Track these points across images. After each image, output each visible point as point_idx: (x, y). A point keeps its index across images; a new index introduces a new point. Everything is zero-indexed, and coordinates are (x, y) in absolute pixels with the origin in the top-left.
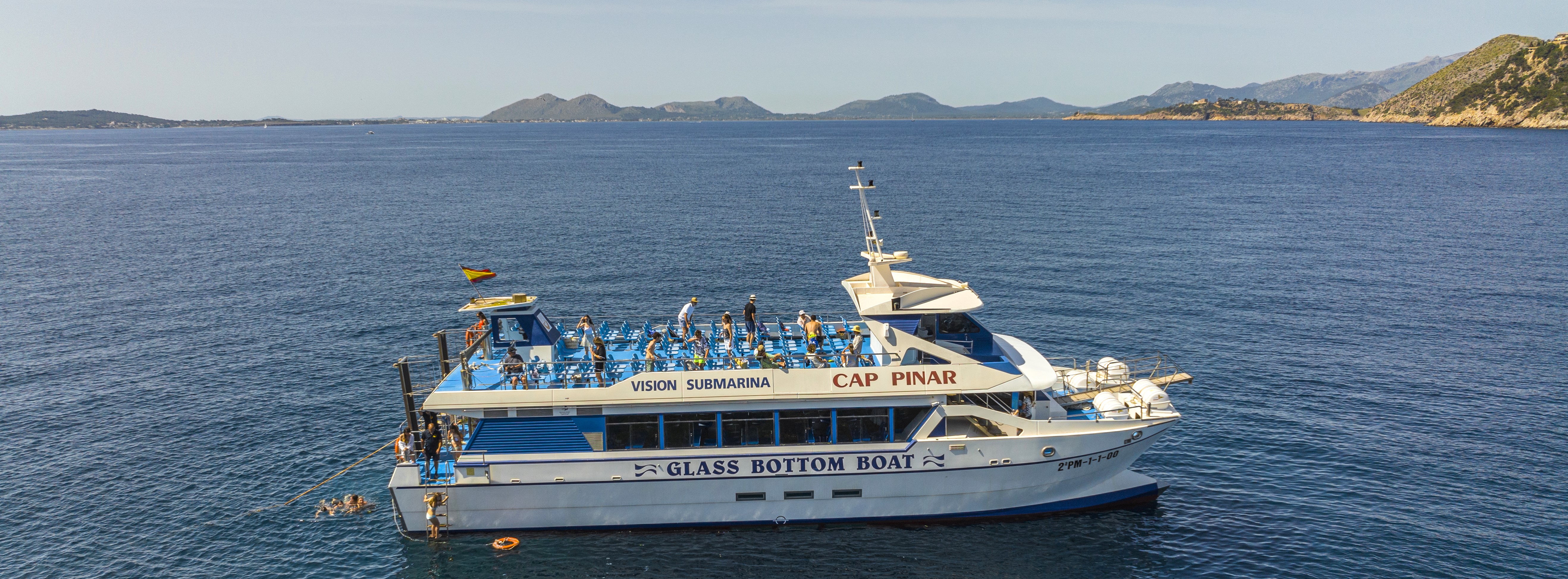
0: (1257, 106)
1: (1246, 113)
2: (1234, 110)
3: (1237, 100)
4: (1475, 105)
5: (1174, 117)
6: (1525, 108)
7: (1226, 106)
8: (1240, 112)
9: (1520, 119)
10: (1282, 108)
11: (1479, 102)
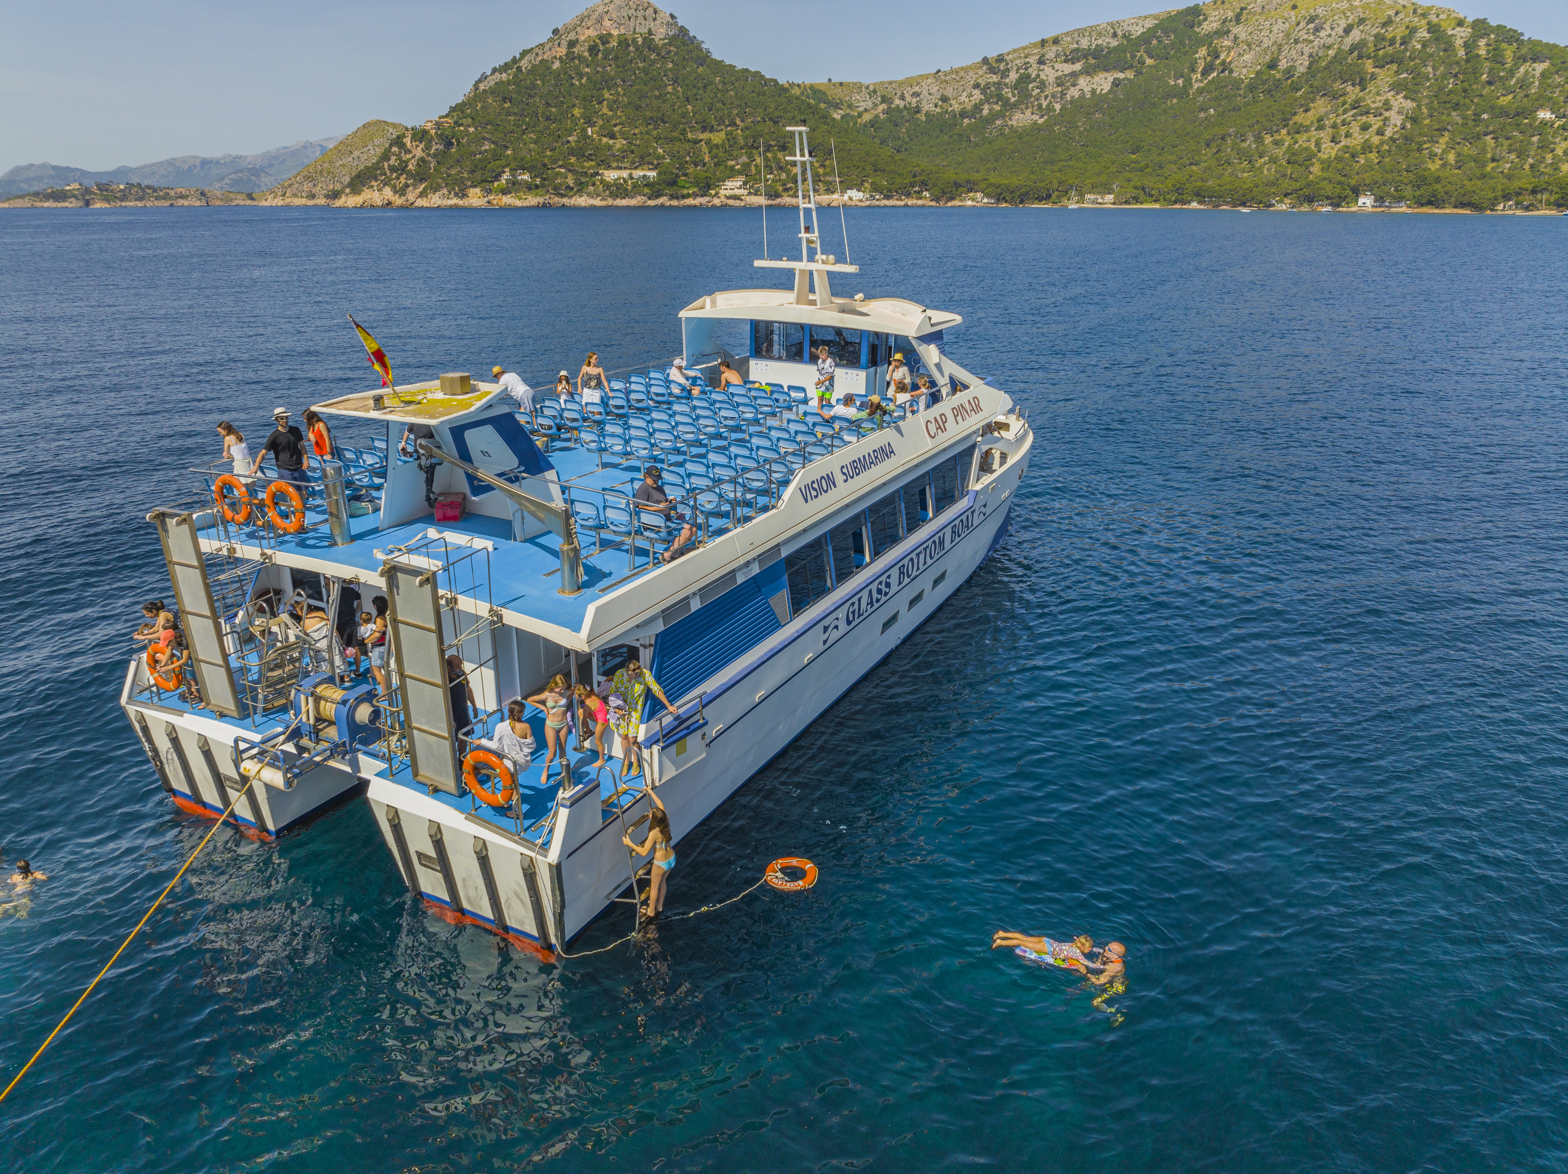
0: (143, 190)
1: (132, 197)
2: (118, 195)
3: (118, 184)
4: (372, 187)
5: (46, 205)
6: (415, 189)
7: (107, 190)
8: (124, 198)
9: (413, 200)
10: (172, 193)
11: (374, 183)
